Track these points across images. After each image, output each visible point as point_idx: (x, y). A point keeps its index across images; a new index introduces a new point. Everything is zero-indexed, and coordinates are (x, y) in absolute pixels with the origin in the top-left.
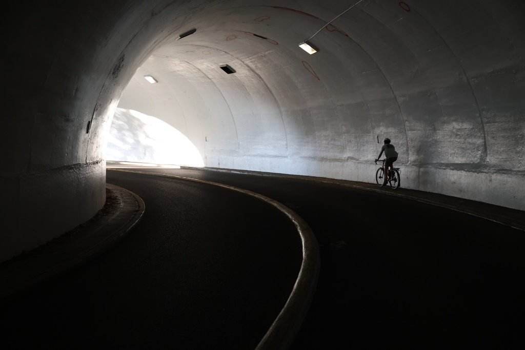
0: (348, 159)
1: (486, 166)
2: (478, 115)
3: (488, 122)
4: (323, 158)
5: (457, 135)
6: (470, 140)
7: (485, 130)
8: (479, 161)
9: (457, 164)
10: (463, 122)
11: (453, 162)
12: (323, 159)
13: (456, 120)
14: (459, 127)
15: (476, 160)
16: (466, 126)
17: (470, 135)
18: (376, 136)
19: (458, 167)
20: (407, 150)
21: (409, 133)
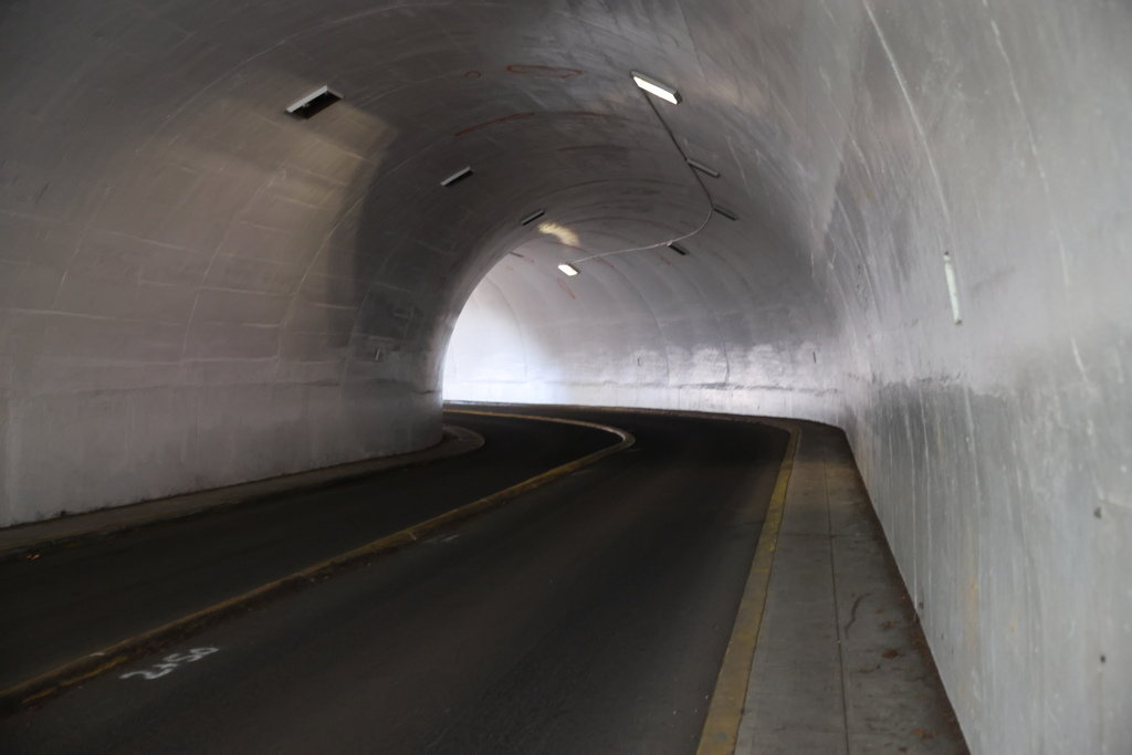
0: (604, 383)
1: (729, 385)
2: (722, 344)
3: (729, 351)
4: (575, 382)
5: (709, 360)
6: (718, 364)
7: (728, 356)
8: (724, 380)
9: (710, 384)
10: (712, 349)
11: (706, 383)
13: (707, 347)
14: (710, 353)
15: (721, 379)
16: (715, 352)
18: (637, 359)
19: (711, 386)
20: (668, 373)
21: (669, 357)
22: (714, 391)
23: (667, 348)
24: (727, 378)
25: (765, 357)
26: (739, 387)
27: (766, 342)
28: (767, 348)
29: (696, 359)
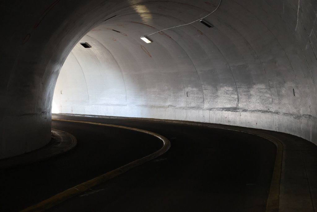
0: (169, 106)
1: (238, 109)
2: (235, 84)
3: (239, 88)
4: (152, 105)
5: (227, 93)
6: (232, 96)
7: (238, 91)
8: (236, 106)
9: (227, 108)
10: (229, 87)
11: (225, 107)
12: (152, 107)
13: (226, 86)
14: (228, 89)
15: (235, 106)
16: (230, 89)
17: (232, 94)
18: (186, 93)
19: (228, 109)
20: (204, 101)
21: (204, 91)
22: (230, 112)
23: (203, 86)
24: (237, 105)
25: (260, 92)
26: (245, 110)
27: (261, 83)
28: (262, 86)
29: (219, 93)
